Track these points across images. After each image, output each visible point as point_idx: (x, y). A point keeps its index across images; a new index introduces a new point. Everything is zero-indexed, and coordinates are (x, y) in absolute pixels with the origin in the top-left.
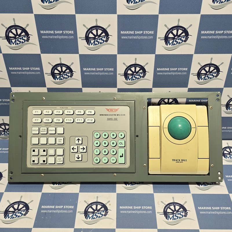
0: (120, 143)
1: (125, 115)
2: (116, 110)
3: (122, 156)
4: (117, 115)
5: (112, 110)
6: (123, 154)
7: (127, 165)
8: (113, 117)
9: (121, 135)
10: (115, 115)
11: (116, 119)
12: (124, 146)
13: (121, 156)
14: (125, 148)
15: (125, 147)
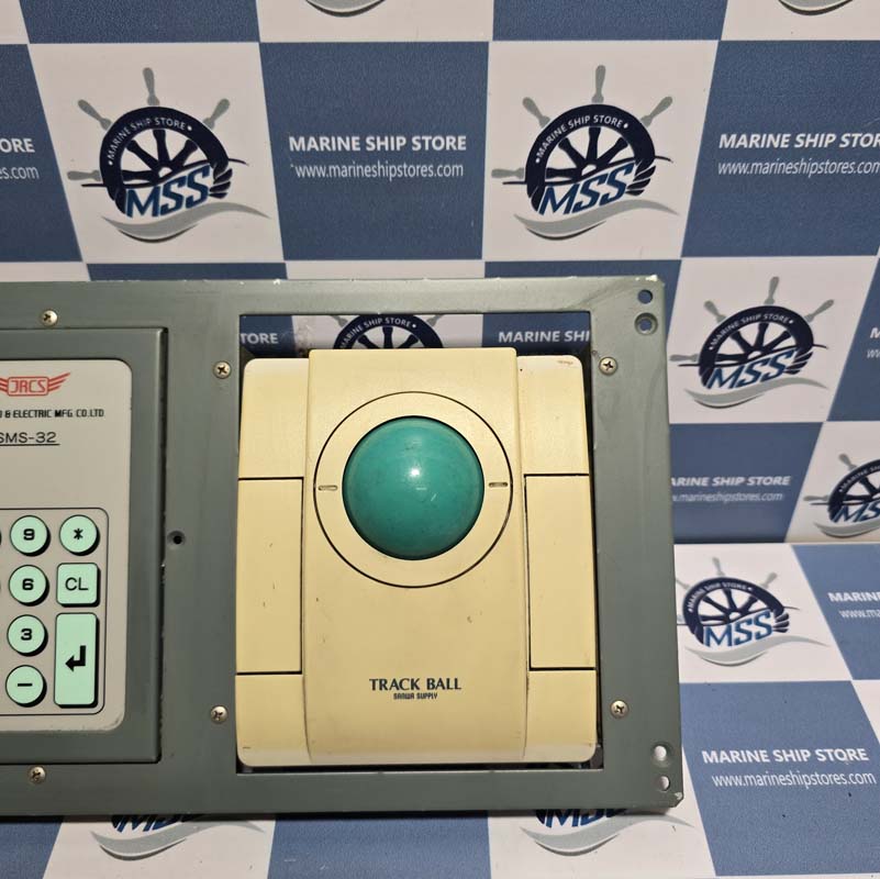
0: (72, 584)
1: (100, 413)
2: (54, 384)
3: (82, 662)
4: (58, 414)
5: (23, 385)
6: (83, 649)
7: (111, 715)
8: (32, 427)
9: (78, 534)
10: (43, 414)
11: (47, 440)
12: (93, 600)
13: (71, 664)
14: (99, 610)
15: (96, 604)
